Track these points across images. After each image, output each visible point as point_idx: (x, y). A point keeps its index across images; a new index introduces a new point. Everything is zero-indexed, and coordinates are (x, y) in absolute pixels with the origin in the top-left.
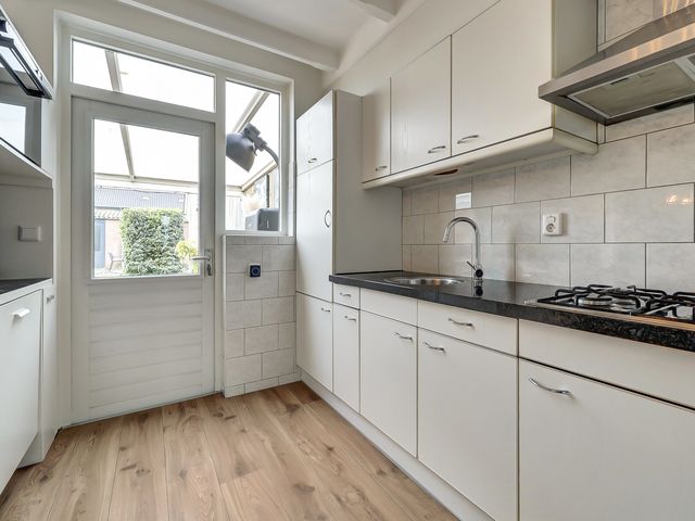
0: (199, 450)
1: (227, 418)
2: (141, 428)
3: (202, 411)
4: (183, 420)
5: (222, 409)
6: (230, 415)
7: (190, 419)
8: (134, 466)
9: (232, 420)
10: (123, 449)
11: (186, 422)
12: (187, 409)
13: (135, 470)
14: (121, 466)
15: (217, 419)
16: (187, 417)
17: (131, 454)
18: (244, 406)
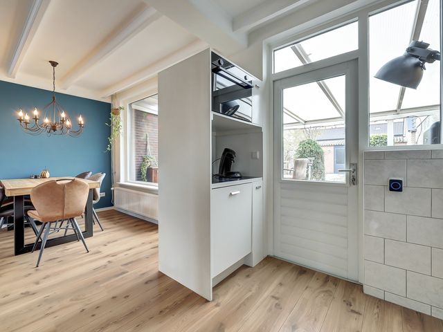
0: (316, 320)
1: (353, 311)
2: (297, 278)
3: (338, 292)
4: (322, 290)
5: (354, 300)
6: (357, 310)
7: (326, 291)
8: (277, 298)
9: (356, 315)
10: (281, 284)
11: (323, 292)
12: (330, 283)
13: (277, 302)
14: (272, 294)
15: (345, 305)
16: (325, 289)
17: (282, 289)
18: (376, 310)
